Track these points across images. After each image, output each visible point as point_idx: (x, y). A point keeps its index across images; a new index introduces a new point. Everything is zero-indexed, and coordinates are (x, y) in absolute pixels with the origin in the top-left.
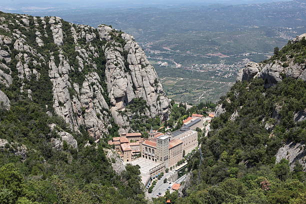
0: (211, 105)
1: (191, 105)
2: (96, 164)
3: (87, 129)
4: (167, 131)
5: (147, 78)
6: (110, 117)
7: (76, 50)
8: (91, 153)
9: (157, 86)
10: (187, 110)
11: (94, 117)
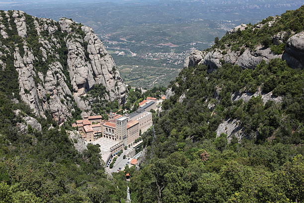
0: (163, 89)
1: (146, 89)
2: (59, 145)
3: (52, 114)
4: (125, 113)
5: (105, 66)
6: (73, 102)
7: (39, 42)
8: (54, 135)
9: (115, 73)
10: (142, 94)
11: (58, 102)
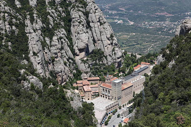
1: (140, 55)
2: (57, 101)
3: (56, 74)
4: (121, 76)
5: (104, 33)
6: (74, 65)
7: (47, 11)
8: (53, 92)
9: (113, 40)
10: (137, 59)
11: (62, 64)
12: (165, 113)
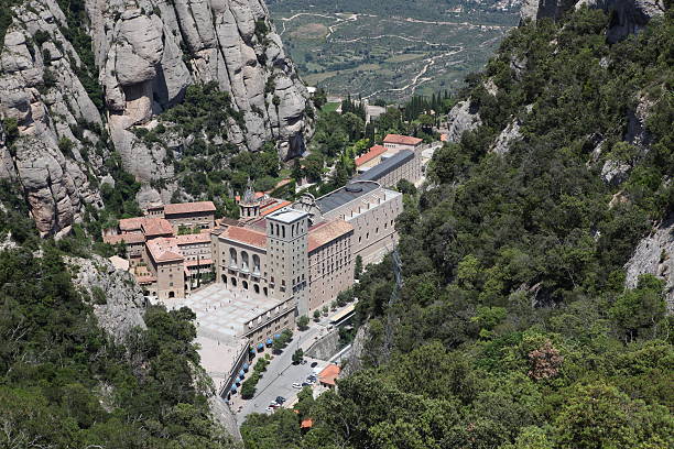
1: (380, 104)
2: (37, 309)
3: (26, 193)
4: (302, 193)
5: (229, 16)
6: (105, 152)
8: (18, 272)
9: (266, 43)
10: (368, 121)
11: (50, 150)
12: (484, 338)
